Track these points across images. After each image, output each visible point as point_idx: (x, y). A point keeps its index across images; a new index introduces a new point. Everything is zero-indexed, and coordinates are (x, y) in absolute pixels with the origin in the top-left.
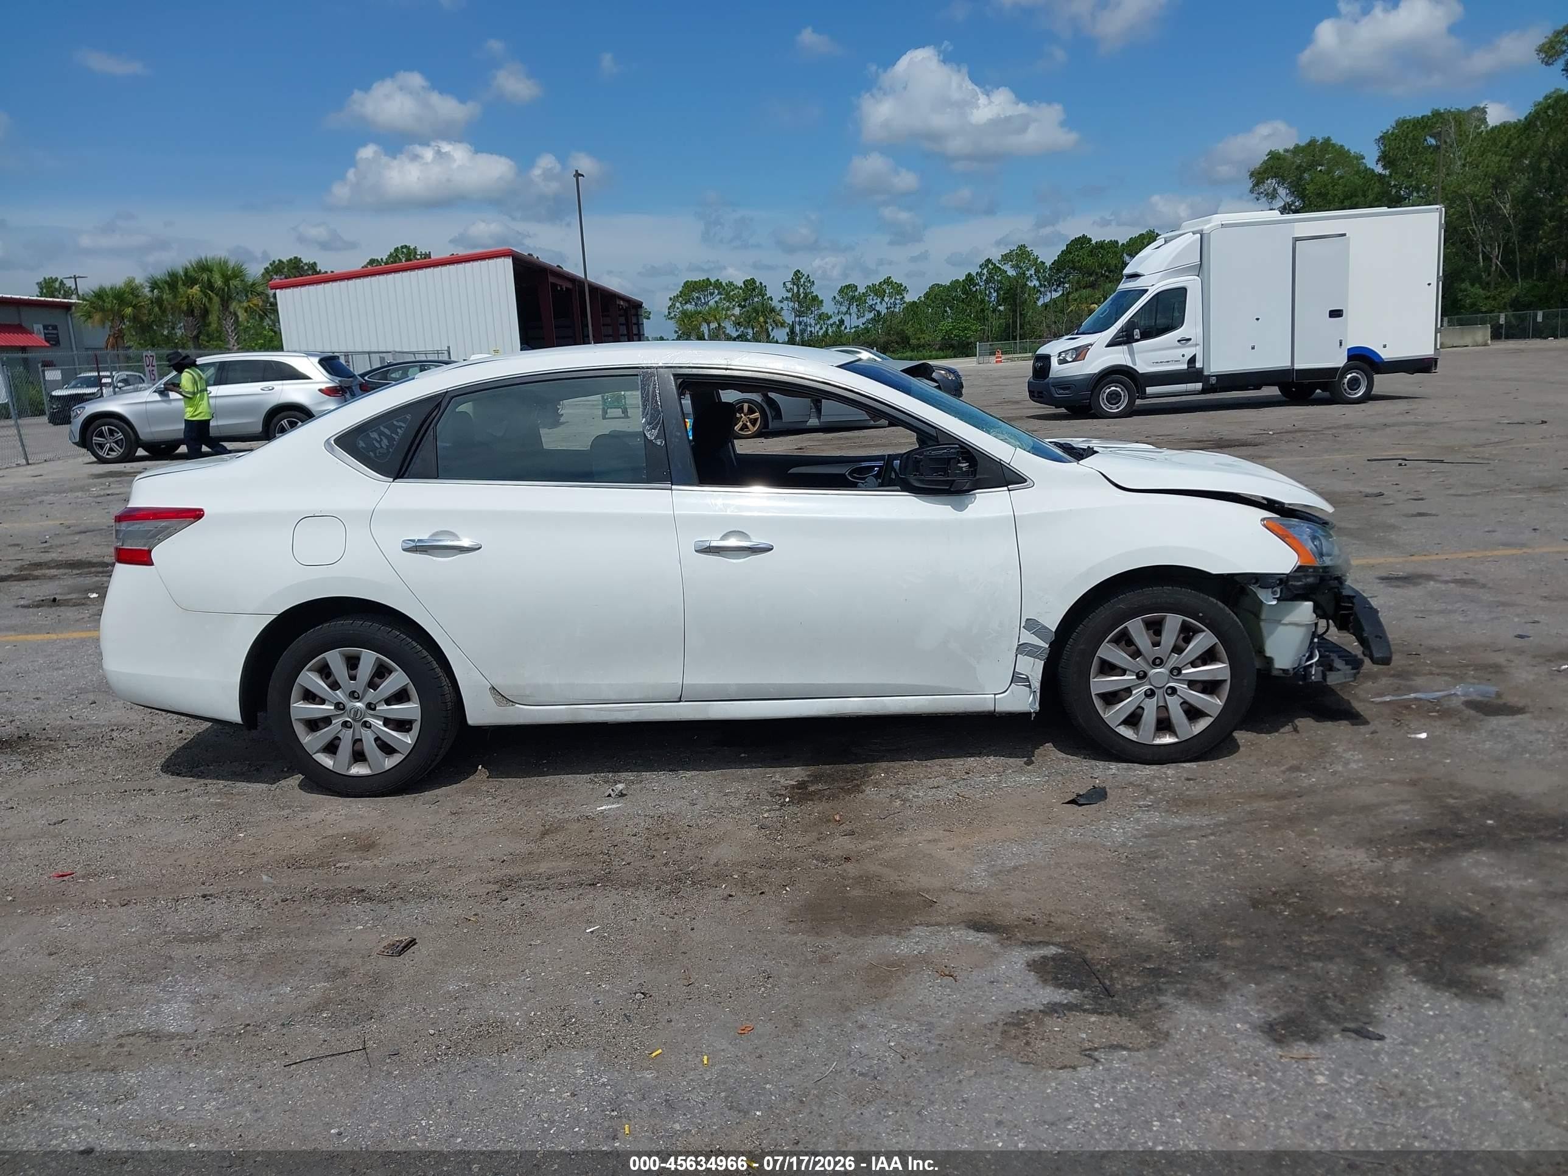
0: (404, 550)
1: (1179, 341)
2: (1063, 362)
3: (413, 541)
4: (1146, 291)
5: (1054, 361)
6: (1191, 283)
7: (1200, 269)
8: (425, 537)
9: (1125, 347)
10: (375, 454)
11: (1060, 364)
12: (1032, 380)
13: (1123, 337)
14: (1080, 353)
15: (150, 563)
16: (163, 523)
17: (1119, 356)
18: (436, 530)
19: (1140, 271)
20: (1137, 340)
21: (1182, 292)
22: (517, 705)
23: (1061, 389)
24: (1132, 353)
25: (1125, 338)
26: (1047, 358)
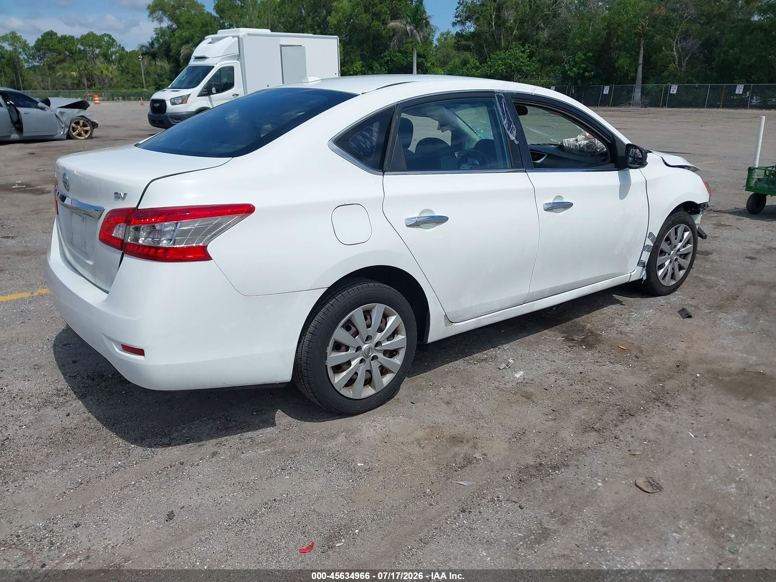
0: (407, 226)
1: (233, 95)
2: (173, 104)
3: (415, 218)
4: (213, 67)
5: (168, 104)
6: (236, 64)
7: (239, 57)
8: (417, 215)
9: (207, 97)
10: (364, 153)
11: (172, 105)
12: (151, 114)
13: (205, 91)
14: (184, 100)
15: (207, 258)
16: (218, 219)
17: (204, 102)
18: (423, 209)
19: (206, 55)
20: (214, 94)
21: (231, 69)
22: (454, 324)
23: (176, 119)
24: (211, 100)
25: (207, 92)
26: (162, 102)
